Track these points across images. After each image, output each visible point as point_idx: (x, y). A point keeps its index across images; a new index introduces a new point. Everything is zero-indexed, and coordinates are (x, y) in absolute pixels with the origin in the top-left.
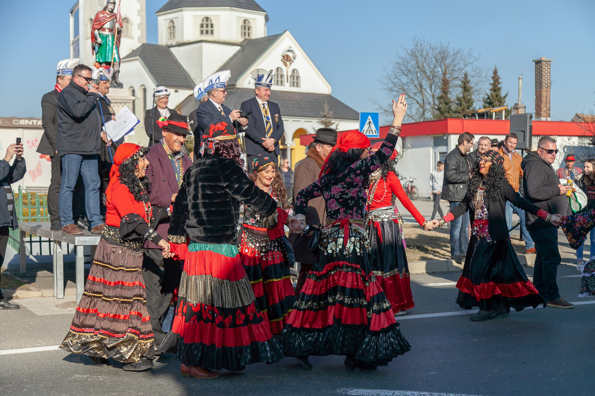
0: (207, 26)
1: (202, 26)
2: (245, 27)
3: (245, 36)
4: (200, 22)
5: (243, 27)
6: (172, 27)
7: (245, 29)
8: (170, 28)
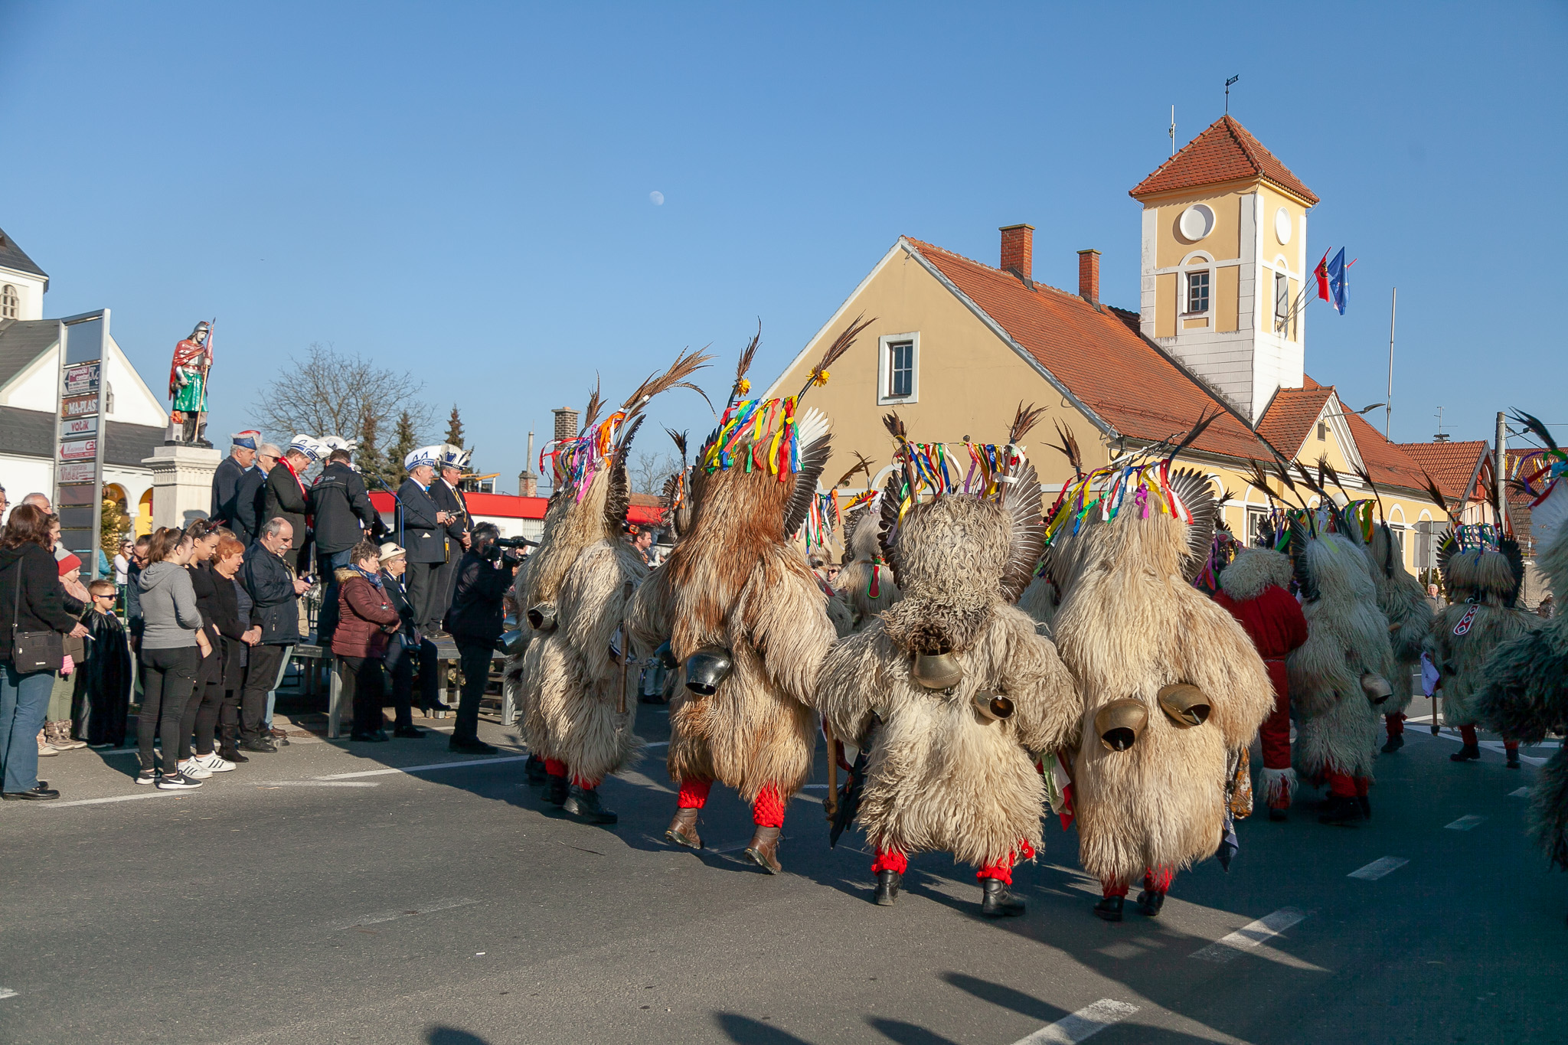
2: (6, 299)
3: (5, 313)
5: (2, 299)
7: (5, 302)
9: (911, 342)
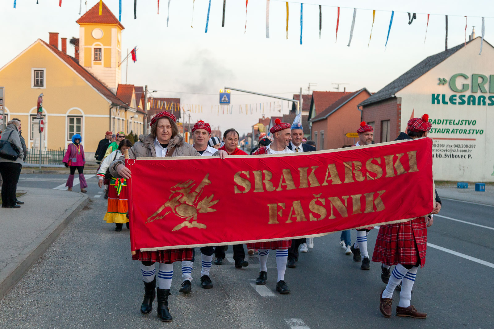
9: (43, 71)
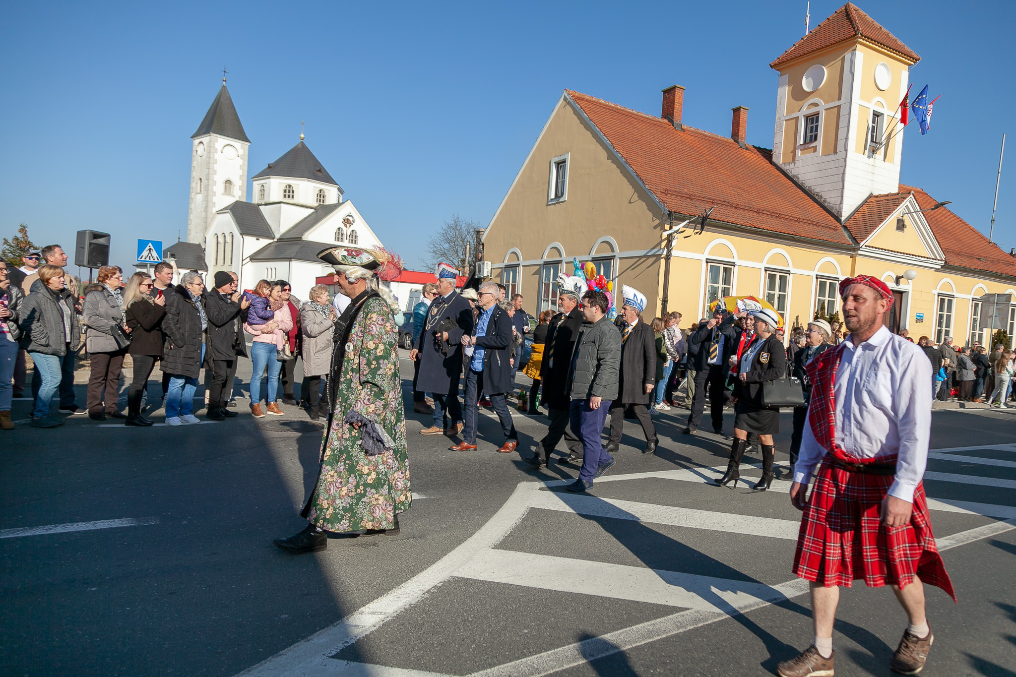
0: (289, 192)
1: (285, 191)
2: (320, 195)
3: (320, 202)
4: (284, 188)
5: (319, 196)
6: (263, 190)
8: (261, 190)
